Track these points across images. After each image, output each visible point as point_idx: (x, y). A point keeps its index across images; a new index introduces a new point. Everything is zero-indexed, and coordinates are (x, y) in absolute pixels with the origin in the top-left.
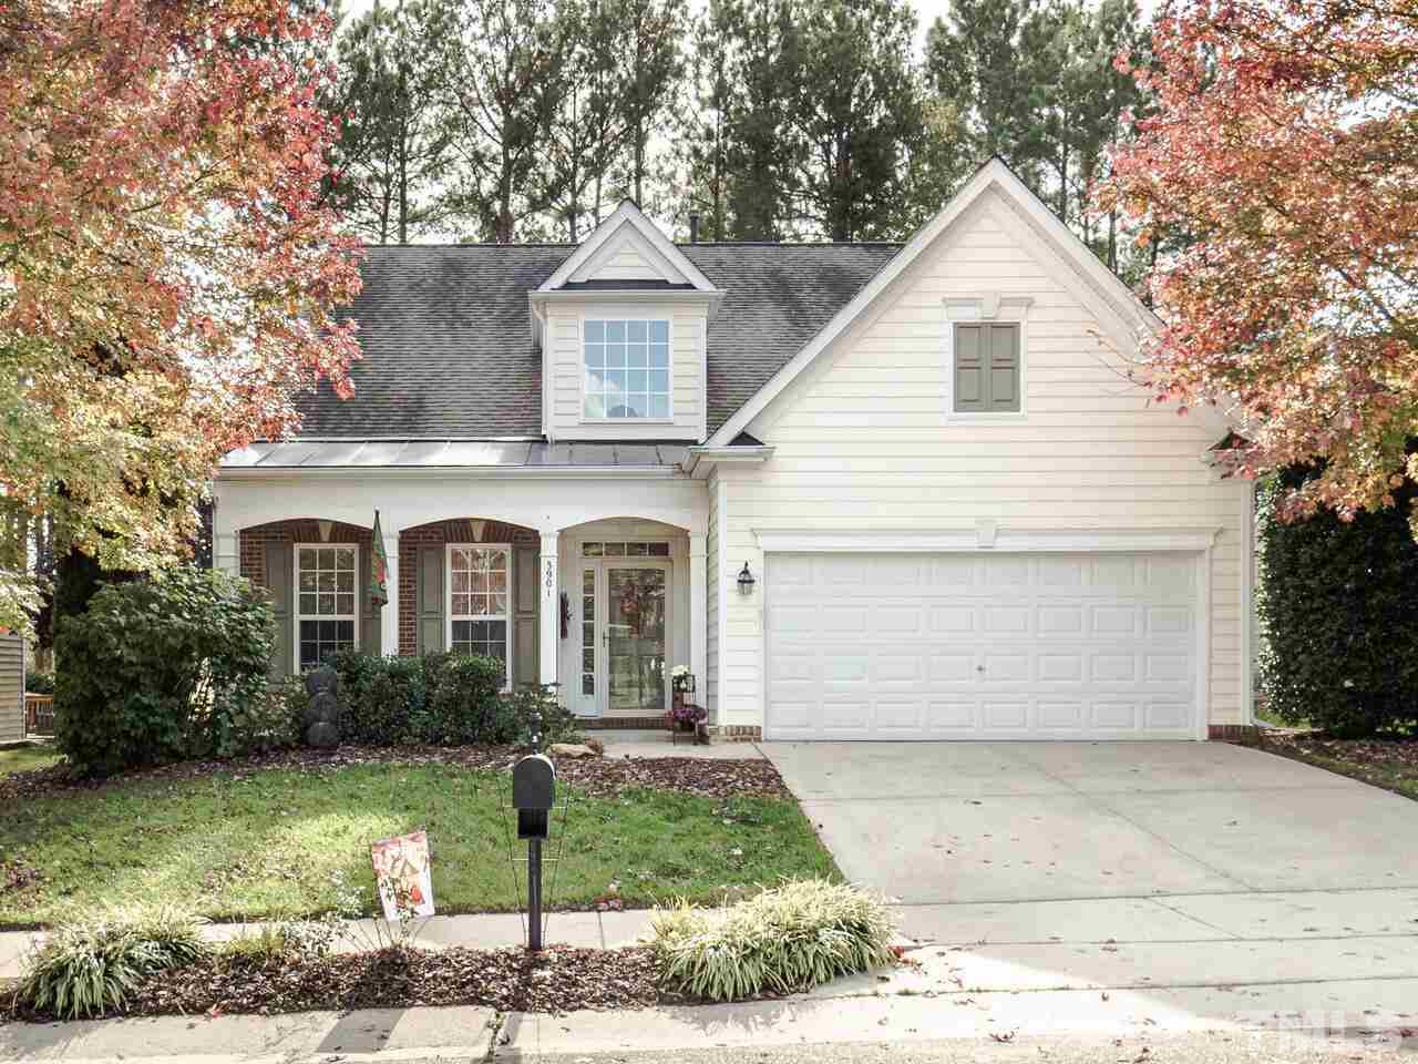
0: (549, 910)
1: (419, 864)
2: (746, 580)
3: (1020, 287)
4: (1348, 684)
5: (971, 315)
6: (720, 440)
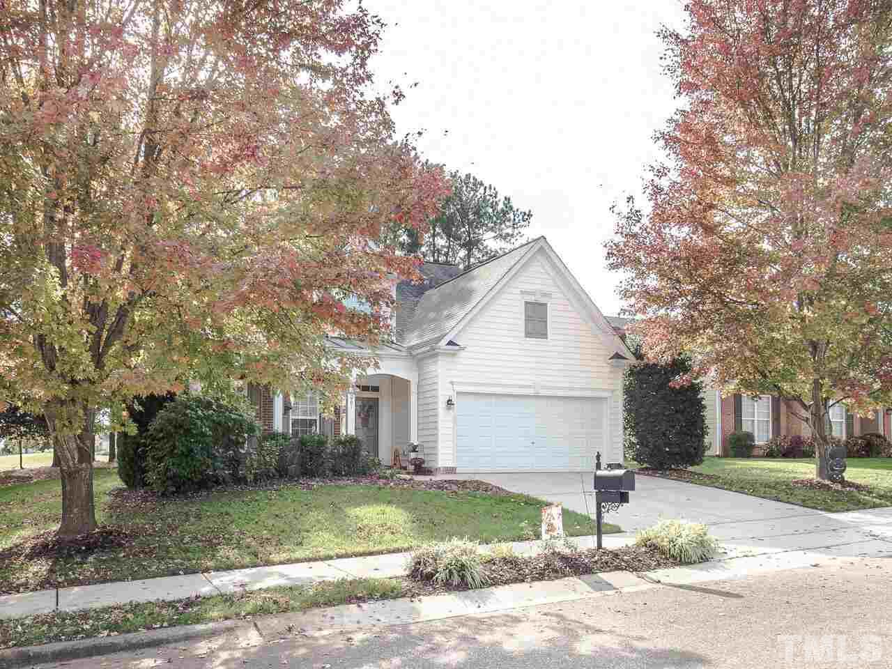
0: (606, 533)
1: (556, 516)
2: (449, 403)
3: (547, 289)
4: (667, 449)
5: (531, 299)
6: (443, 343)
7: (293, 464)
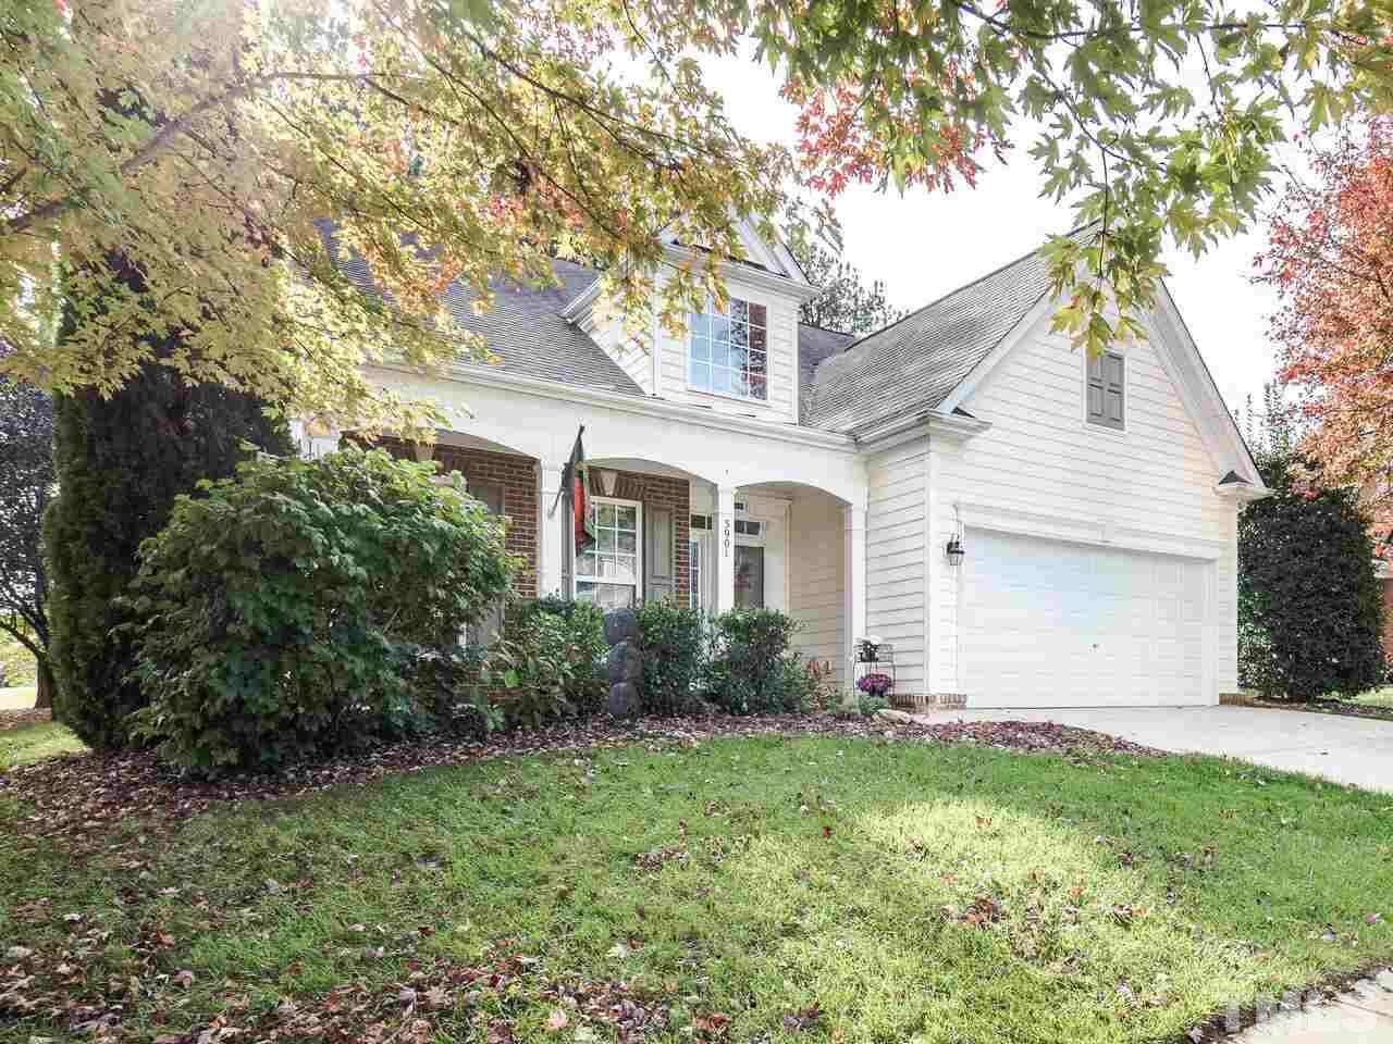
6: (946, 407)
7: (620, 680)
